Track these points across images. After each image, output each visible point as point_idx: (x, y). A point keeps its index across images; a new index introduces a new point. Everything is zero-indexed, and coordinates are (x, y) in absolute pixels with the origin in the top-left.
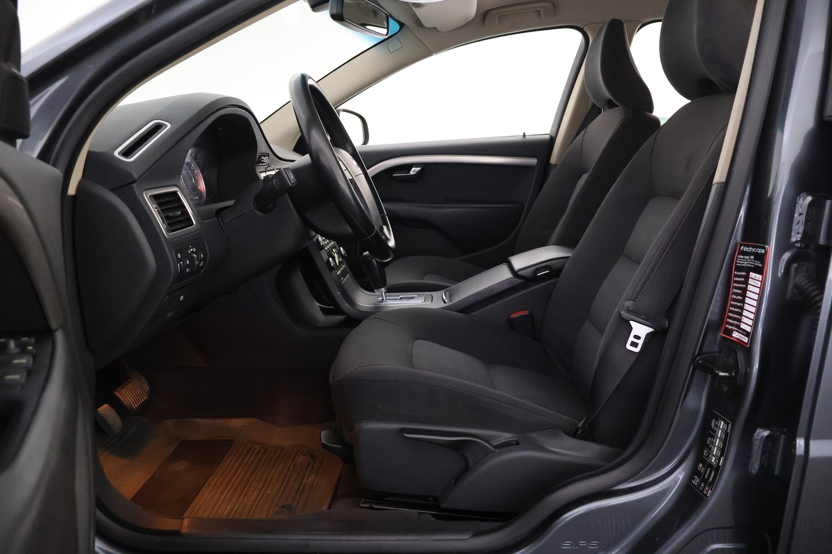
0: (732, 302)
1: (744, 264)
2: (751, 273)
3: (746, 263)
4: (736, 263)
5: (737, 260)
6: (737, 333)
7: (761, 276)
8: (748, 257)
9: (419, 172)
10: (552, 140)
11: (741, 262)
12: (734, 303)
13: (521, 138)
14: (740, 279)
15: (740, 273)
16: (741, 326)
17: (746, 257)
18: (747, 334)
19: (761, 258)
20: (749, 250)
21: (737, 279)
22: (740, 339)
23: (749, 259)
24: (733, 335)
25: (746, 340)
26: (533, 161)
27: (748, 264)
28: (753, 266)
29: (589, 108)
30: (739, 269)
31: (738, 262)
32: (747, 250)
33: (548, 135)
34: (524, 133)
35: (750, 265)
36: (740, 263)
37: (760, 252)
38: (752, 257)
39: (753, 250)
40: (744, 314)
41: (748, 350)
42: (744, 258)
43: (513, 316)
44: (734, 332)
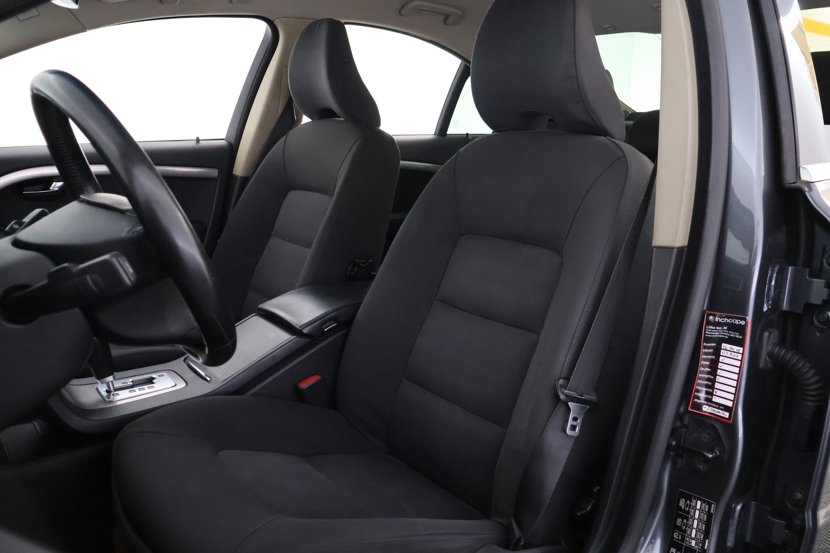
0: (700, 375)
1: (715, 335)
2: (723, 344)
3: (717, 334)
4: (705, 334)
5: (705, 331)
6: (707, 407)
7: (741, 349)
8: (721, 328)
9: (61, 188)
10: (231, 149)
11: (712, 333)
12: (702, 375)
13: (193, 144)
14: (709, 351)
15: (709, 345)
16: (714, 400)
17: (717, 328)
18: (726, 408)
19: (741, 329)
20: (723, 320)
21: (706, 350)
22: (715, 413)
23: (722, 330)
24: (704, 409)
25: (726, 415)
26: (214, 173)
27: (719, 334)
28: (727, 337)
29: (280, 113)
30: (708, 340)
31: (707, 332)
32: (720, 320)
33: (224, 141)
34: (198, 138)
35: (721, 336)
36: (710, 334)
37: (737, 323)
38: (726, 328)
39: (728, 321)
40: (716, 387)
41: (731, 426)
42: (715, 329)
43: (304, 385)
44: (704, 406)
